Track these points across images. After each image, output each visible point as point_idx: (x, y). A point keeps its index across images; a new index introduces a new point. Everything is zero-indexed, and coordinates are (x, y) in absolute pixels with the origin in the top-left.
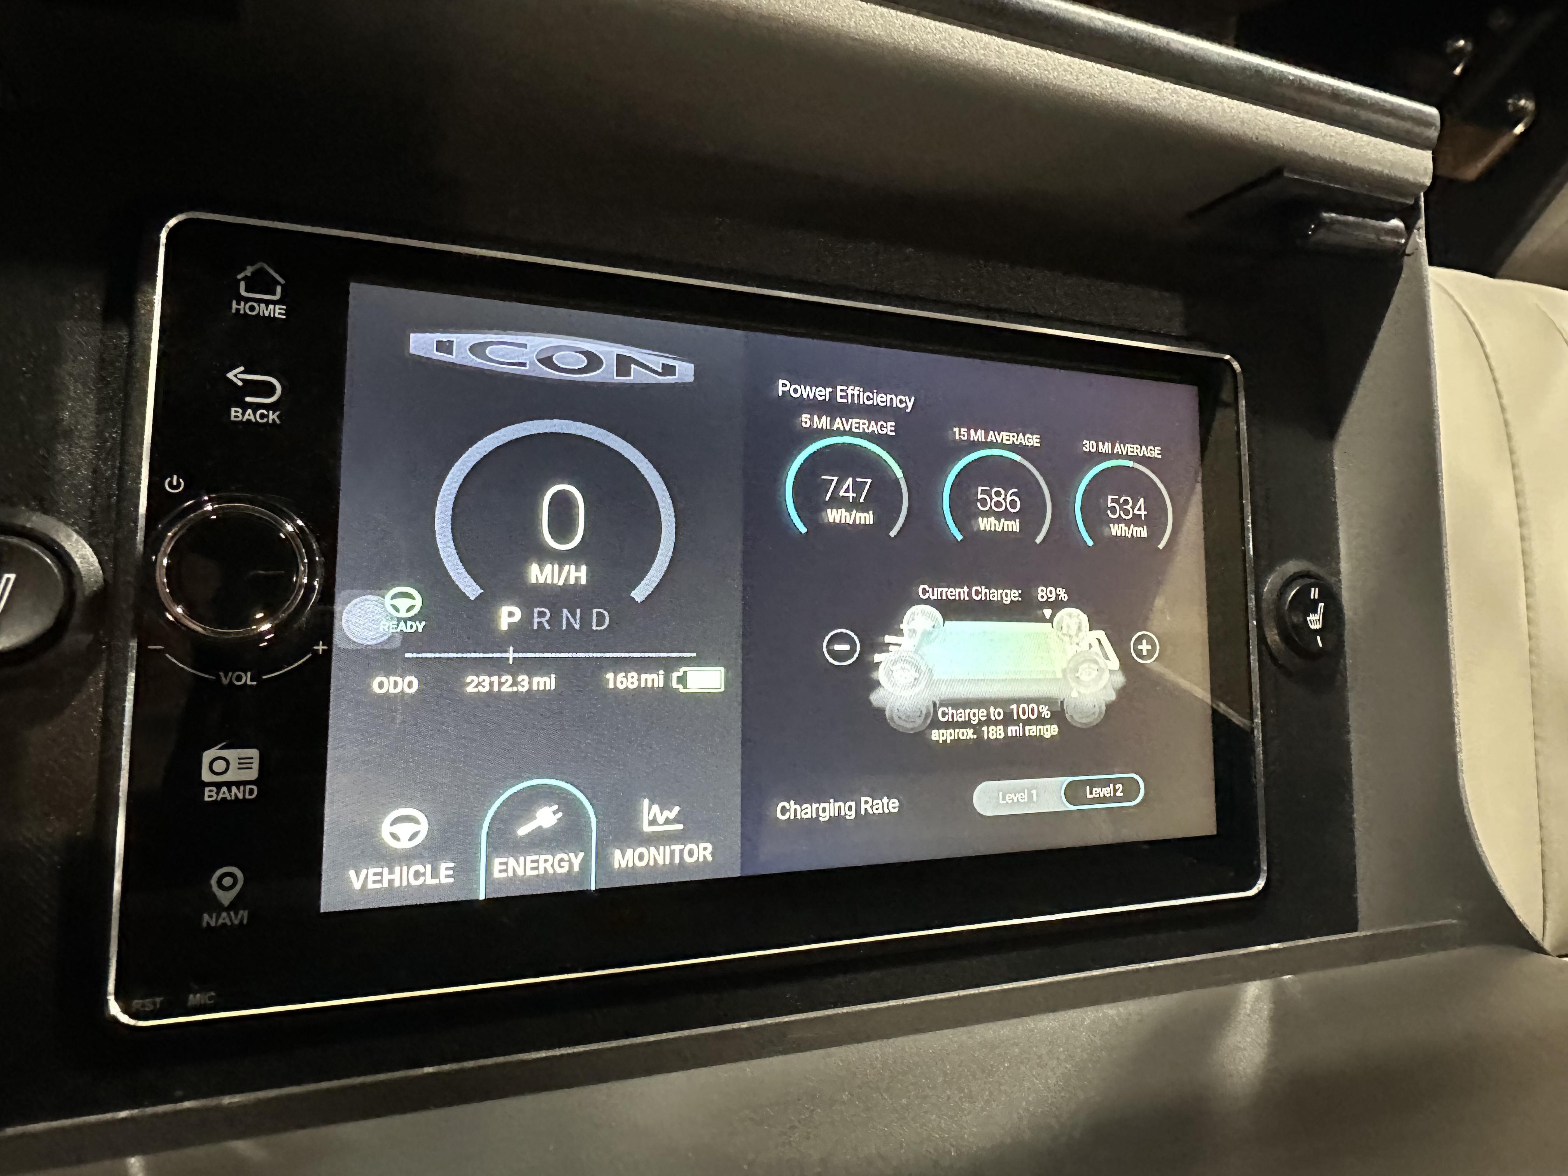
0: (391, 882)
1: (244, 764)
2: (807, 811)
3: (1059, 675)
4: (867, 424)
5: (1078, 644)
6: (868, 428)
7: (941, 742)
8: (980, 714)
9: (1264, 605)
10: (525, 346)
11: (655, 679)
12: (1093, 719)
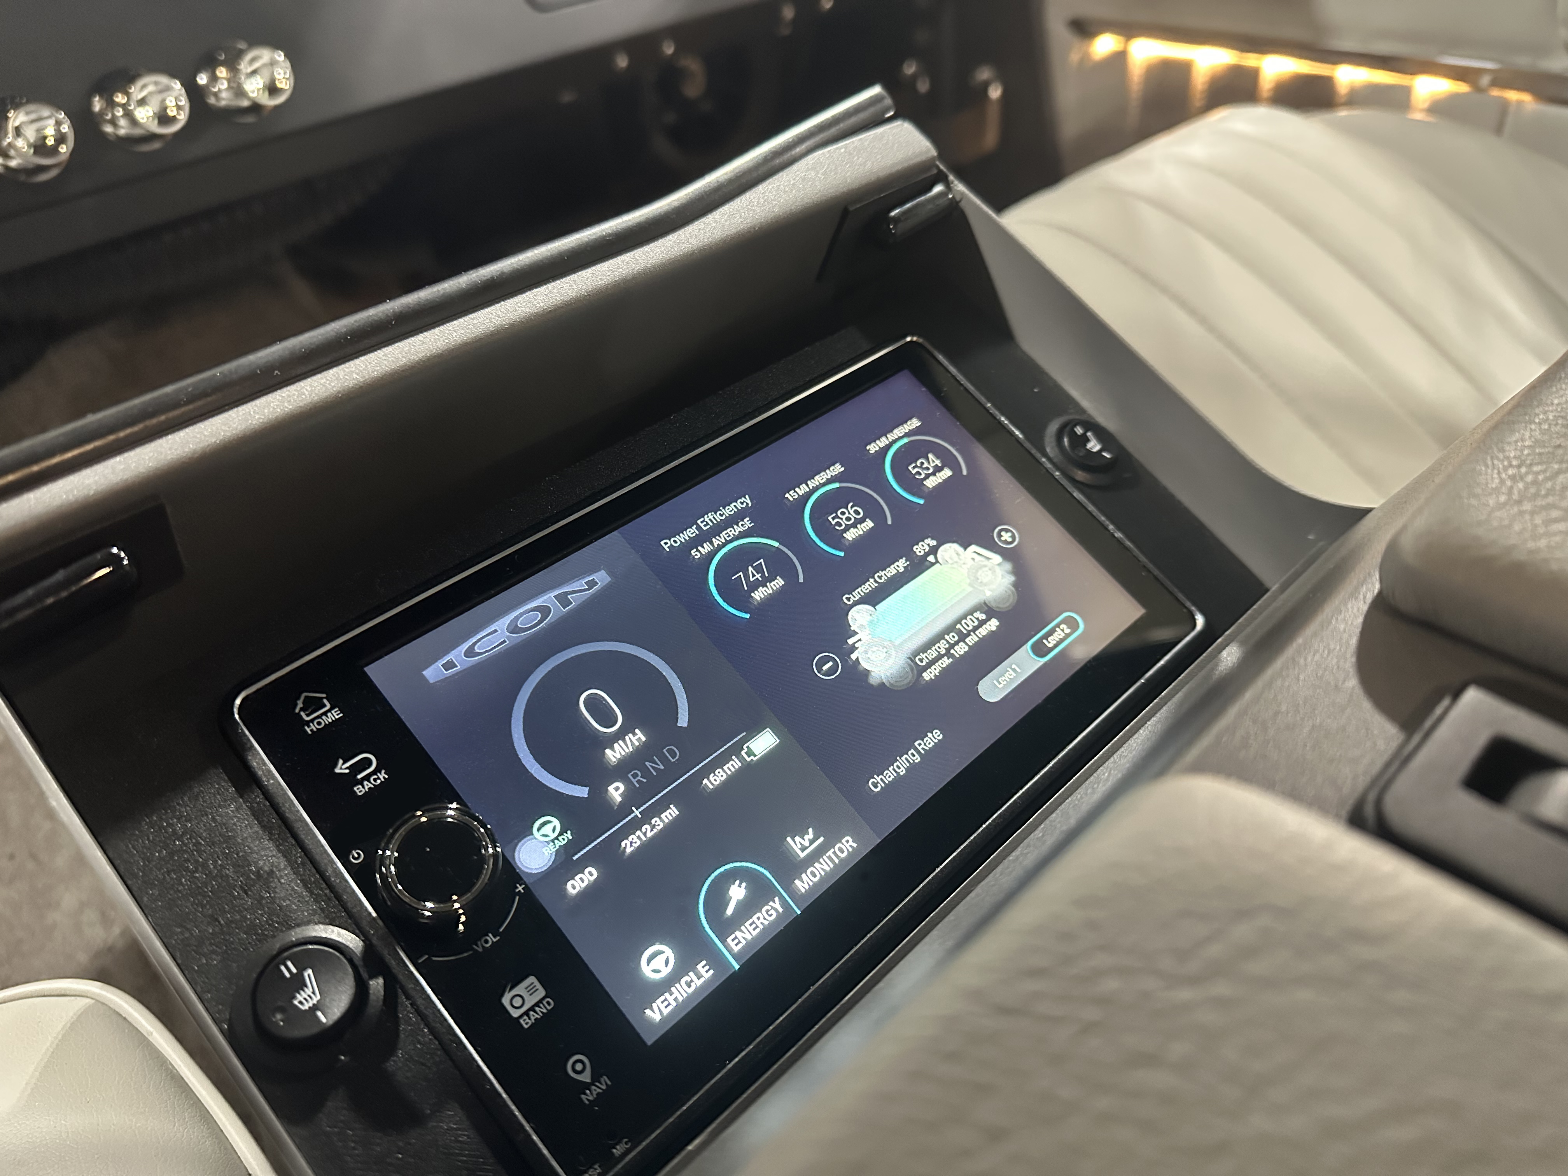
0: (676, 999)
1: (531, 990)
2: (889, 775)
3: (970, 589)
4: (733, 530)
5: (964, 564)
6: (735, 531)
7: (933, 678)
8: (942, 646)
9: (1055, 460)
10: (496, 631)
11: (734, 765)
12: (1012, 600)
